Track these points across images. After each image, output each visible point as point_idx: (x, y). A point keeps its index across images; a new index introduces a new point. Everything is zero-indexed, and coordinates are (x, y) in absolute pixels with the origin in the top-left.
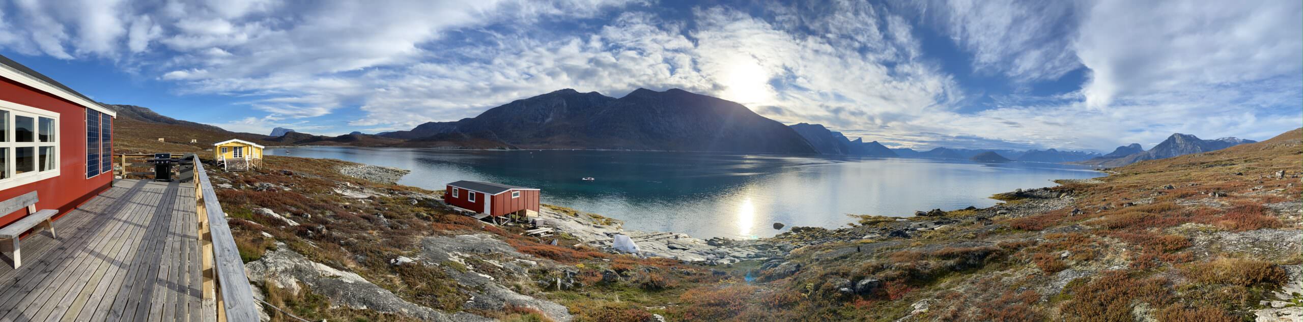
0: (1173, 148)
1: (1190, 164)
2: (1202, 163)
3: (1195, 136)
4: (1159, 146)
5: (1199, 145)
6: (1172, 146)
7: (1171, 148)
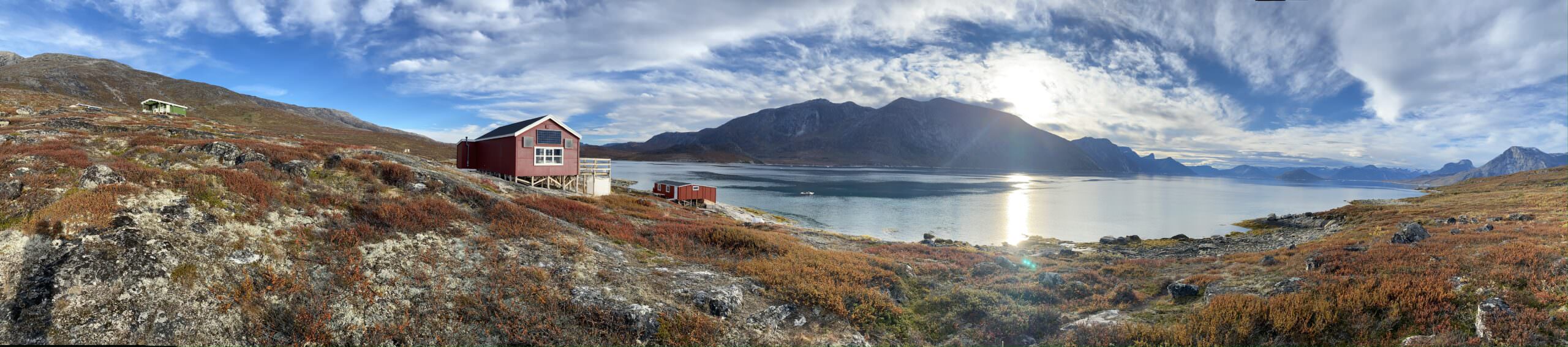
0: (1510, 163)
1: (1528, 182)
2: (1546, 181)
3: (1537, 149)
4: (1493, 161)
5: (1543, 160)
6: (1508, 162)
7: (1506, 164)
